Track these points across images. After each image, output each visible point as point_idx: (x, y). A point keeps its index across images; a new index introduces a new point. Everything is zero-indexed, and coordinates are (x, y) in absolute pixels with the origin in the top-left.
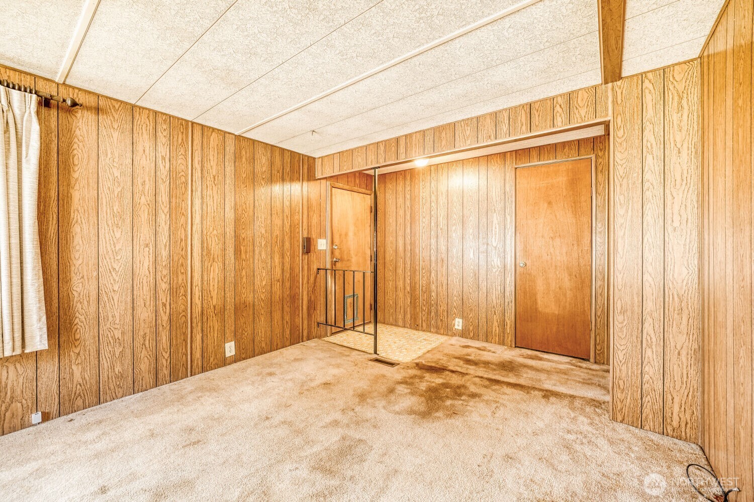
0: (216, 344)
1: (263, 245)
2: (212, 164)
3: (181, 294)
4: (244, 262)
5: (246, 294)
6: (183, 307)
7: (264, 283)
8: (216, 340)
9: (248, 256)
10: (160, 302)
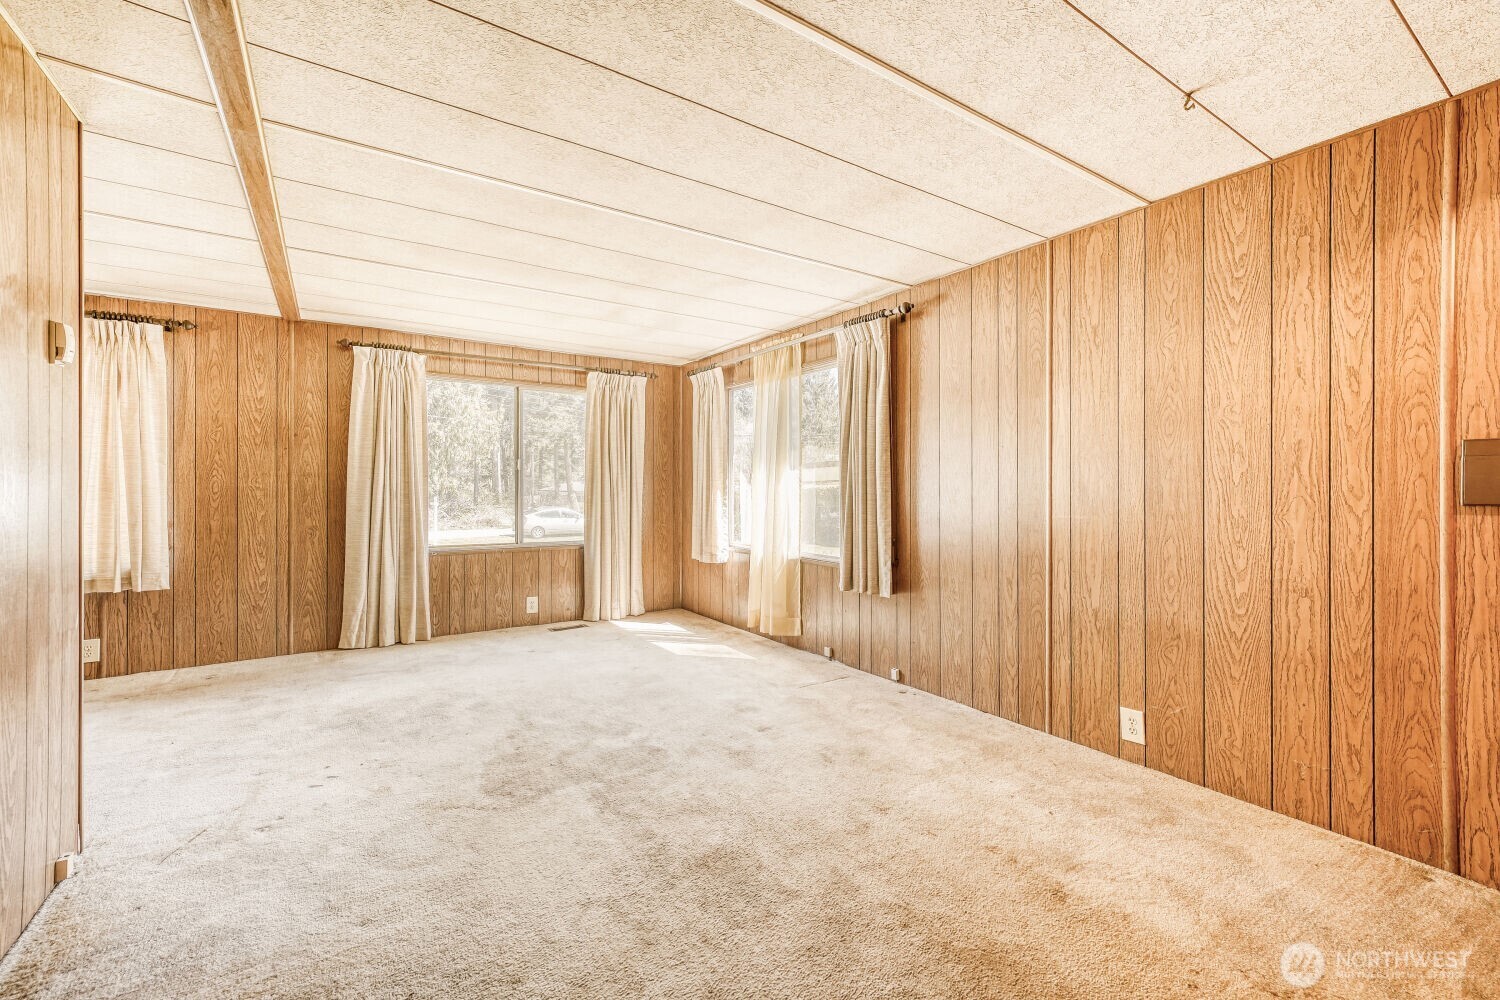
0: (1099, 695)
1: (1236, 478)
2: (1089, 304)
3: (1034, 571)
4: (1170, 521)
5: (1176, 604)
6: (1037, 595)
7: (1241, 588)
8: (1099, 686)
9: (1182, 506)
10: (1004, 577)
